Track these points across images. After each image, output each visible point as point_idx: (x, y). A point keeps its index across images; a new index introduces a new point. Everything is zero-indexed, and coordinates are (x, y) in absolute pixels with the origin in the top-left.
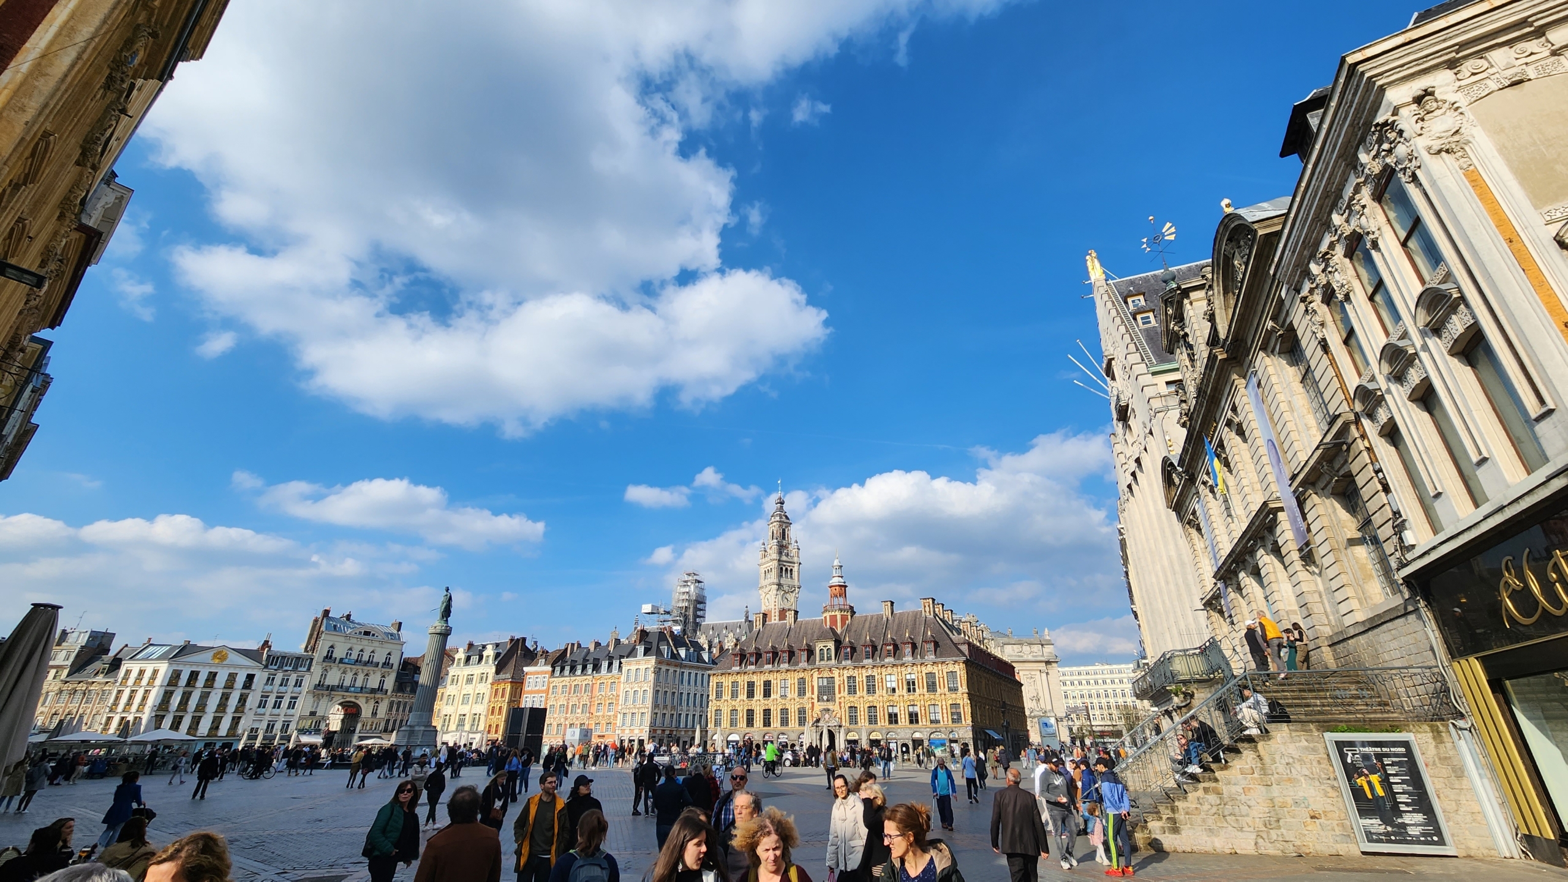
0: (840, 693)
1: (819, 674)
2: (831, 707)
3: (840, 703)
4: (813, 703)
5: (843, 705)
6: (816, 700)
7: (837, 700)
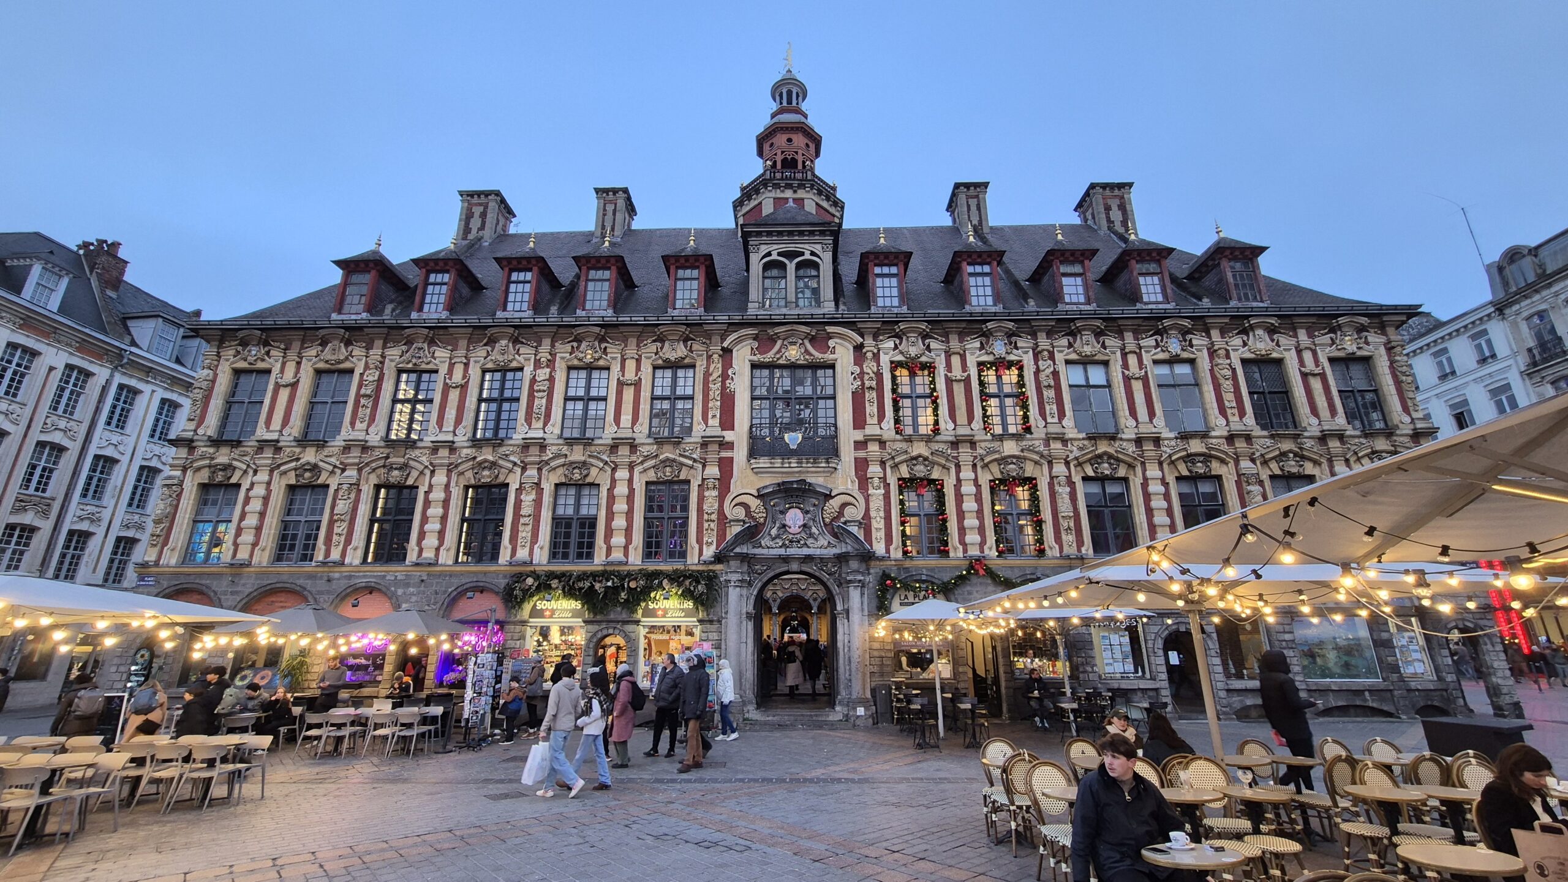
0: (859, 422)
1: (762, 350)
2: (817, 480)
3: (861, 465)
4: (726, 466)
5: (874, 470)
6: (740, 454)
7: (848, 454)
